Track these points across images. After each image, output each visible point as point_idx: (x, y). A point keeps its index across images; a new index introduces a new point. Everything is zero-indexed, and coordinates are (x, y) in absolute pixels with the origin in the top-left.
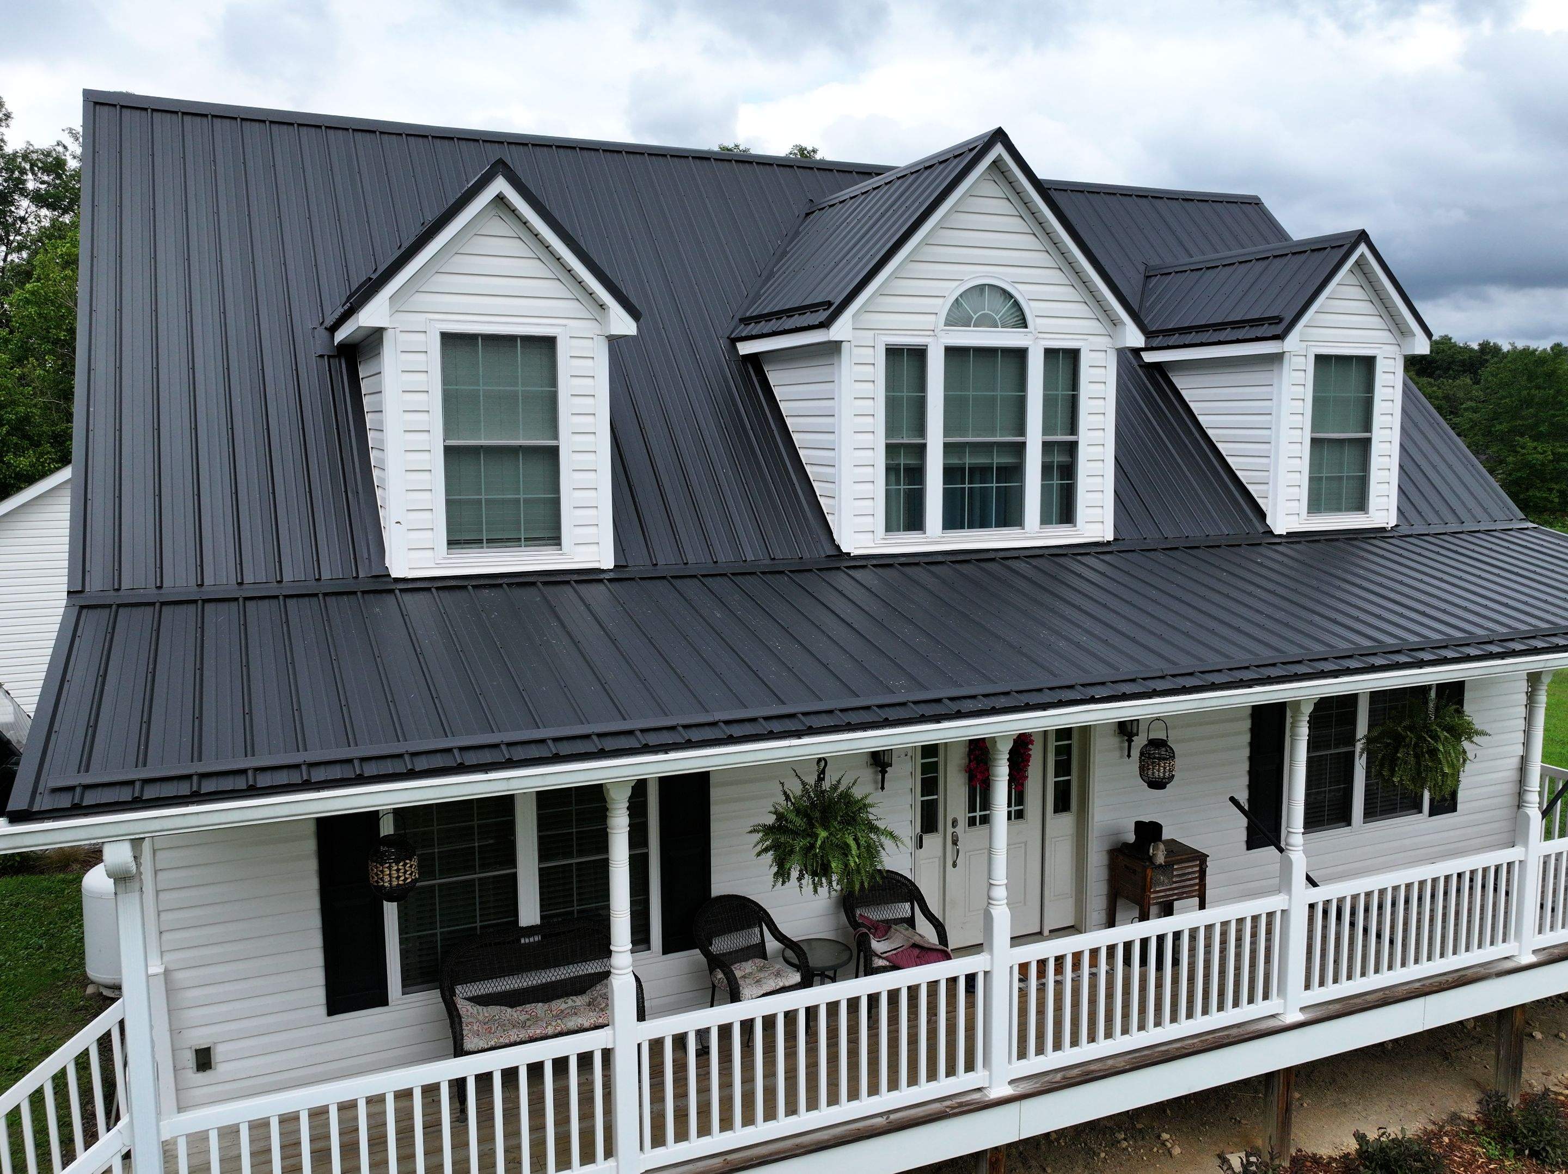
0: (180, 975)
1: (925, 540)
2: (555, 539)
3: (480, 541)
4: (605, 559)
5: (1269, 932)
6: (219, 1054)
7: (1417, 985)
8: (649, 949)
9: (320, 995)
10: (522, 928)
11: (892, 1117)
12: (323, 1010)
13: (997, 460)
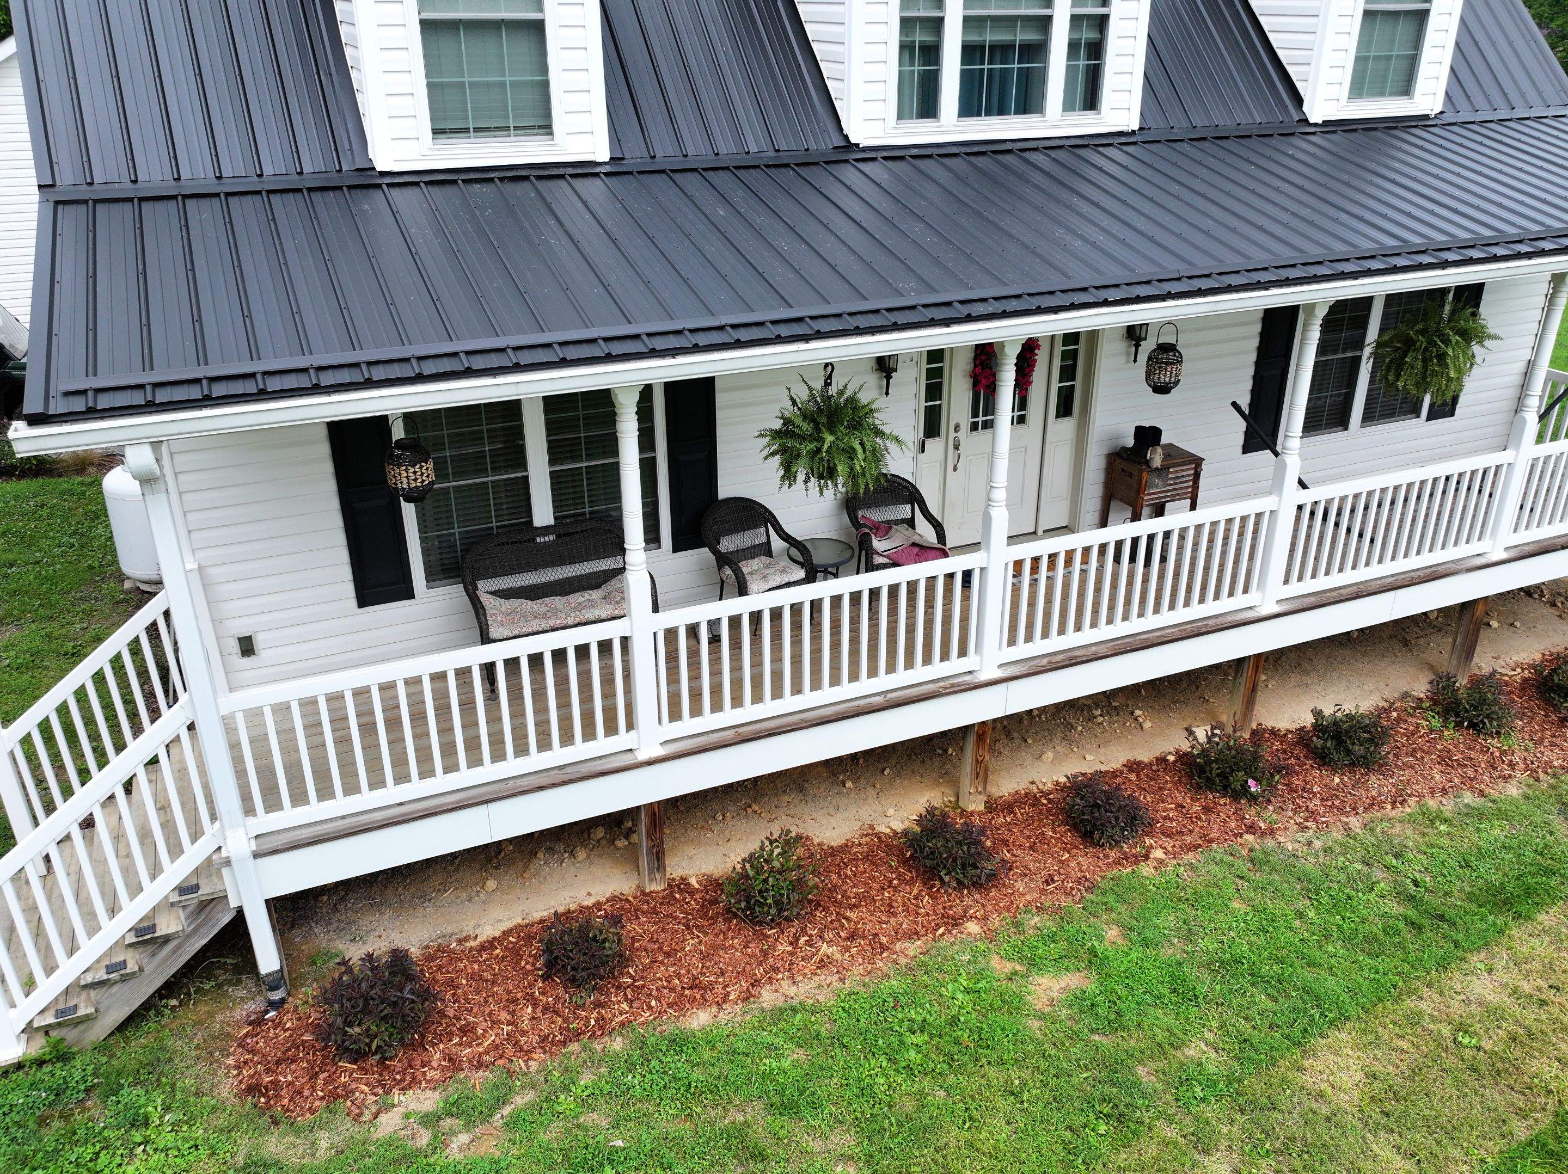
0: (213, 571)
1: (938, 129)
2: (546, 128)
3: (466, 130)
4: (601, 152)
5: (1256, 531)
6: (260, 642)
7: (1390, 580)
8: (660, 548)
9: (349, 589)
10: (537, 528)
11: (889, 696)
12: (354, 603)
13: (1022, 36)
